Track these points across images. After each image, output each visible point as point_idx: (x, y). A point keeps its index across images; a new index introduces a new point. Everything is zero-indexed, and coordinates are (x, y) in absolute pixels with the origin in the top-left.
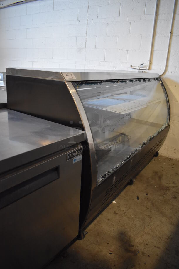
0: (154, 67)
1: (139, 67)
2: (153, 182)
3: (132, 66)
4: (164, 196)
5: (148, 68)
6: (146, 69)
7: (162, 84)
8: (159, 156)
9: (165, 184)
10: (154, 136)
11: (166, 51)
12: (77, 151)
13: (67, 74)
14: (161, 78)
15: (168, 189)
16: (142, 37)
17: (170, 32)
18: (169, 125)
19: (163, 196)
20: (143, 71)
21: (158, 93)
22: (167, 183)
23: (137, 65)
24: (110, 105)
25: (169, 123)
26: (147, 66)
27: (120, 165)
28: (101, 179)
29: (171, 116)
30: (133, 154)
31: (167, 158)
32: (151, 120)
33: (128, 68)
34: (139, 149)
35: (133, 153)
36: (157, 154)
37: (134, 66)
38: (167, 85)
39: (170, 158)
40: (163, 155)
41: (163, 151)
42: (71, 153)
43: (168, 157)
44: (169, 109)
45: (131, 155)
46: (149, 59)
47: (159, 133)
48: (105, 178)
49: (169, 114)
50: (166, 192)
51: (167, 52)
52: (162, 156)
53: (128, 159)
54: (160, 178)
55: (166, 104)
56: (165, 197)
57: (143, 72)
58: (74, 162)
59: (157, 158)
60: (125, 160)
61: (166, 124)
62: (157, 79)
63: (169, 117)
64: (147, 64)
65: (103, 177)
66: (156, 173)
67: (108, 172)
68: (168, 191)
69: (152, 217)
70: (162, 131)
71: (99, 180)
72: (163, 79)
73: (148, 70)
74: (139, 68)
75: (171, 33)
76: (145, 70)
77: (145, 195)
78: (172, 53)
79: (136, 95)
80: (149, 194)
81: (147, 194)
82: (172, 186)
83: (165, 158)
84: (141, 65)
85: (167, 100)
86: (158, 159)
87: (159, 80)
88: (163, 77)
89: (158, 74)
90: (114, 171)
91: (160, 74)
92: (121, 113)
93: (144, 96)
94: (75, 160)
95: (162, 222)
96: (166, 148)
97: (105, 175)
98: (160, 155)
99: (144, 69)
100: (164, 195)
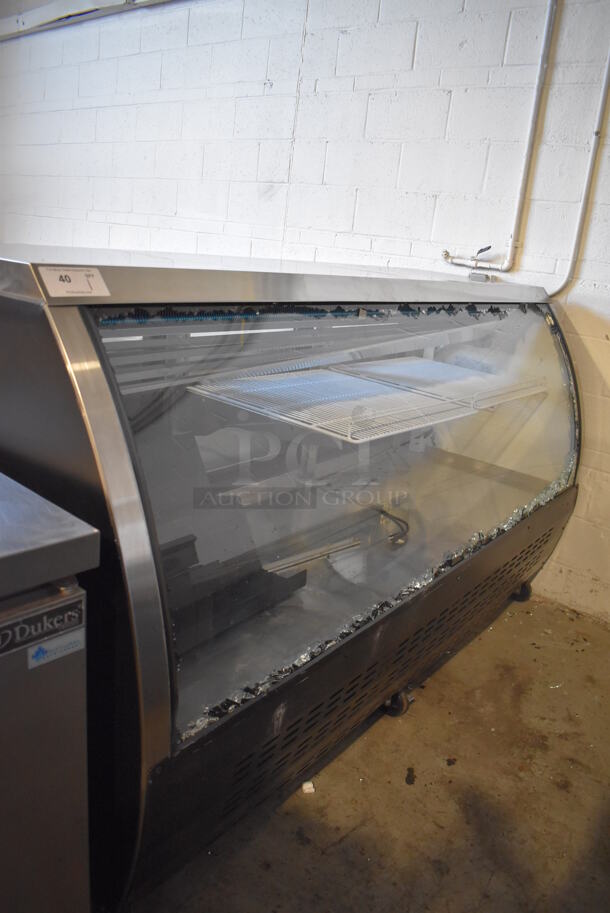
0: (528, 260)
1: (473, 259)
2: (488, 709)
3: (447, 255)
4: (522, 774)
5: (506, 265)
6: (499, 267)
7: (556, 328)
8: (532, 599)
9: (535, 723)
10: (501, 532)
11: (577, 202)
12: (50, 614)
13: (65, 271)
14: (551, 305)
15: (541, 743)
16: (491, 147)
17: (595, 130)
18: (575, 486)
19: (516, 776)
20: (490, 274)
21: (541, 360)
22: (544, 719)
23: (467, 250)
24: (320, 403)
25: (575, 478)
26: (505, 256)
27: (313, 657)
28: (202, 723)
29: (585, 450)
30: (386, 609)
31: (562, 609)
32: (509, 462)
33: (436, 260)
34: (418, 586)
35: (387, 604)
36: (523, 593)
37: (457, 254)
38: (577, 334)
39: (575, 611)
40: (548, 595)
41: (547, 583)
42: (11, 627)
43: (567, 607)
44: (578, 424)
45: (375, 613)
46: (512, 229)
47: (524, 517)
48: (225, 719)
49: (578, 444)
50: (530, 757)
51: (581, 205)
52: (546, 600)
53: (358, 628)
54: (520, 691)
55: (566, 405)
56: (521, 779)
57: (487, 277)
58: (32, 663)
59: (523, 605)
60: (343, 636)
61: (563, 481)
62: (534, 307)
63: (575, 456)
64: (503, 248)
65: (212, 713)
66: (507, 670)
67: (247, 690)
68: (539, 753)
69: (448, 871)
70: (538, 508)
71: (192, 727)
72: (560, 308)
73: (508, 271)
74: (473, 264)
75: (597, 133)
76: (497, 270)
77: (444, 764)
78: (598, 212)
79: (457, 364)
80: (458, 762)
81: (451, 762)
82: (563, 731)
83: (558, 609)
84: (481, 251)
85: (572, 388)
86: (528, 613)
87: (545, 310)
88: (561, 300)
89: (542, 289)
90: (276, 686)
91: (551, 291)
92: (349, 439)
93: (486, 370)
94: (41, 652)
95: (486, 896)
96: (561, 572)
97: (230, 703)
98: (539, 596)
99: (493, 266)
100: (521, 769)
